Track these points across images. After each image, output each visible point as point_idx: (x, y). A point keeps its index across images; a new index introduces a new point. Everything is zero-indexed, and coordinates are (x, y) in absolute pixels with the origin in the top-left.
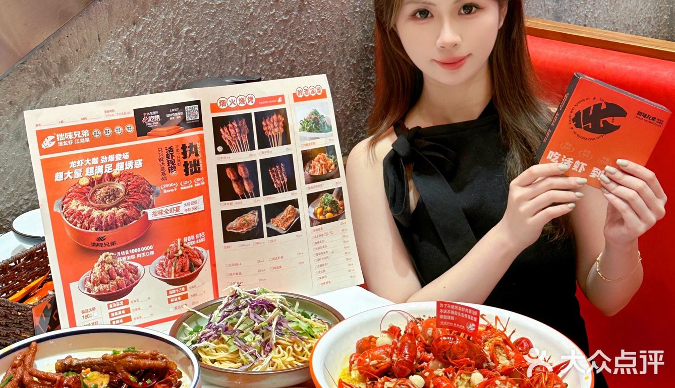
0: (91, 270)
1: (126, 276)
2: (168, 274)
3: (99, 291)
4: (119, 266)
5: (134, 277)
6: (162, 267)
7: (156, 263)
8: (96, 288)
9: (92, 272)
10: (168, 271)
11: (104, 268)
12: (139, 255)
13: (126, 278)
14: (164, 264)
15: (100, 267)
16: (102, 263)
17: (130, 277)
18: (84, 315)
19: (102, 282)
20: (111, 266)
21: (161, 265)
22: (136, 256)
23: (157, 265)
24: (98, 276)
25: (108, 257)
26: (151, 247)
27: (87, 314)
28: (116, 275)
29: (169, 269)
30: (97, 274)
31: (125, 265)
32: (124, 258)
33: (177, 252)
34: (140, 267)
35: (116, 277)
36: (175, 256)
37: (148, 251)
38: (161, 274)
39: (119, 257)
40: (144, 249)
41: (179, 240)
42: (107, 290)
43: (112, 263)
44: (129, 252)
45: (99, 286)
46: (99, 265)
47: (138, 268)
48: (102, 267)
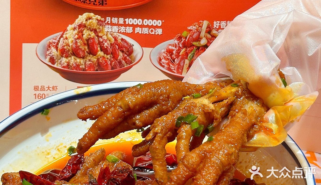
0: (61, 33)
1: (114, 55)
2: (178, 68)
3: (68, 65)
4: (105, 37)
5: (125, 59)
6: (171, 55)
7: (162, 47)
8: (64, 60)
9: (62, 36)
10: (179, 64)
11: (83, 35)
12: (138, 30)
13: (113, 57)
14: (174, 52)
15: (76, 32)
16: (80, 26)
17: (120, 57)
18: (37, 93)
19: (75, 53)
20: (93, 34)
21: (170, 52)
22: (134, 30)
23: (163, 51)
24: (71, 45)
25: (91, 20)
26: (159, 23)
27: (42, 93)
28: (99, 49)
29: (180, 61)
30: (70, 40)
31: (116, 39)
32: (115, 28)
33: (198, 39)
34: (136, 47)
35: (97, 51)
36: (194, 45)
37: (152, 26)
38: (166, 66)
39: (108, 24)
40: (147, 22)
41: (205, 23)
42: (81, 67)
43: (95, 31)
44: (125, 22)
45: (69, 58)
46: (74, 29)
47: (134, 47)
48: (79, 32)
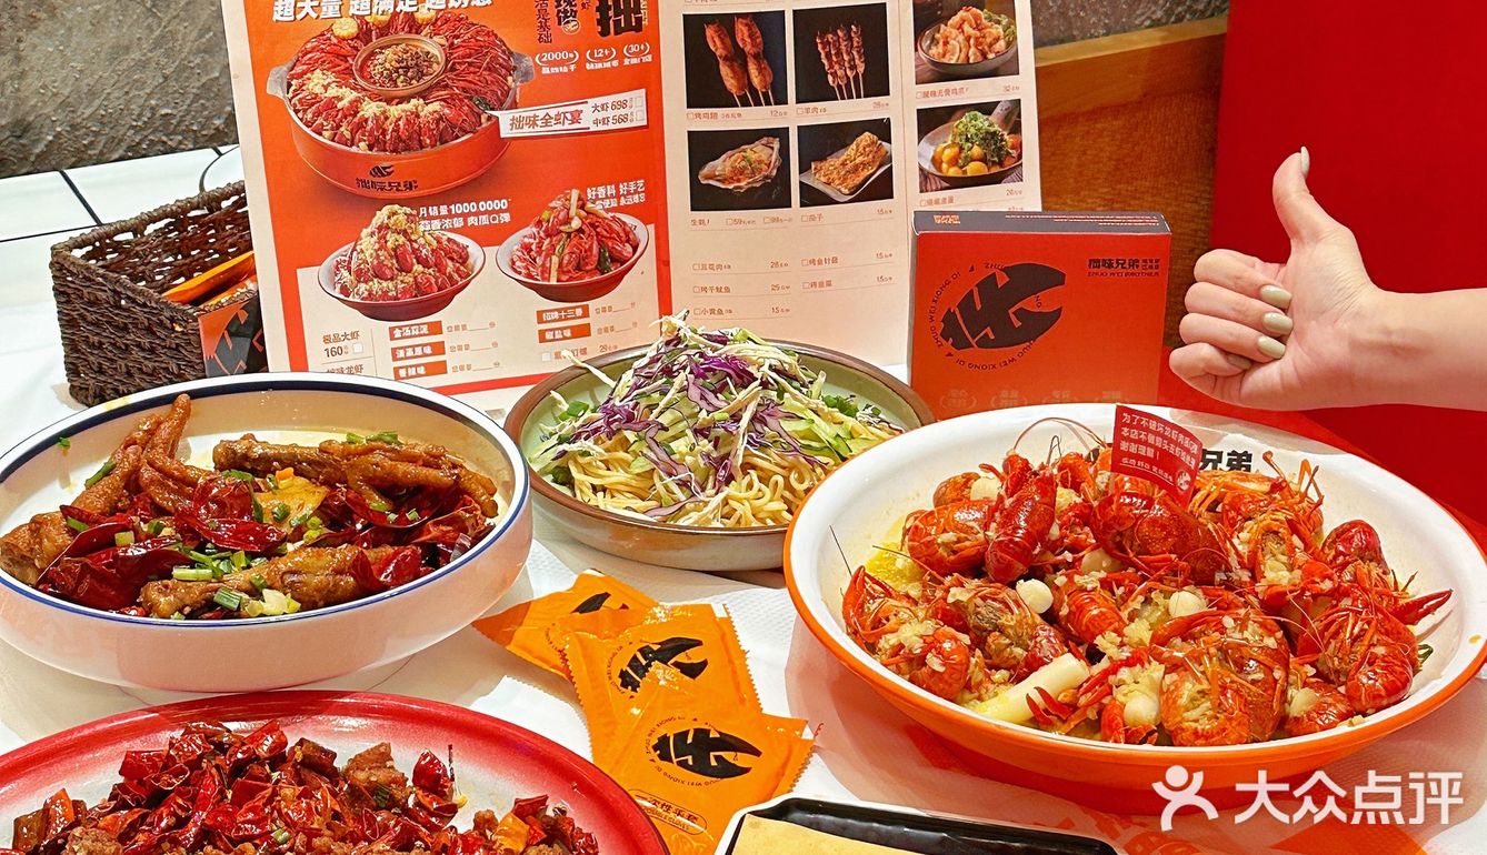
0: (352, 244)
1: (440, 267)
2: (542, 272)
3: (370, 294)
4: (422, 241)
5: (457, 270)
6: (529, 253)
7: (514, 242)
8: (363, 287)
9: (354, 250)
10: (543, 265)
11: (386, 242)
12: (472, 220)
13: (439, 271)
14: (533, 247)
15: (375, 238)
16: (380, 228)
17: (449, 269)
18: (330, 346)
19: (379, 274)
20: (402, 239)
21: (527, 248)
22: (465, 221)
23: (516, 247)
24: (369, 260)
25: (395, 217)
26: (504, 204)
27: (336, 345)
28: (414, 261)
29: (545, 260)
30: (368, 254)
31: (439, 242)
32: (436, 224)
33: (568, 221)
34: (473, 249)
35: (413, 265)
36: (561, 232)
37: (494, 211)
38: (523, 271)
39: (424, 219)
40: (483, 206)
41: (575, 194)
42: (390, 294)
43: (405, 233)
44: (450, 211)
45: (371, 283)
46: (372, 234)
47: (469, 249)
48: (379, 238)
